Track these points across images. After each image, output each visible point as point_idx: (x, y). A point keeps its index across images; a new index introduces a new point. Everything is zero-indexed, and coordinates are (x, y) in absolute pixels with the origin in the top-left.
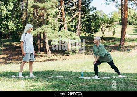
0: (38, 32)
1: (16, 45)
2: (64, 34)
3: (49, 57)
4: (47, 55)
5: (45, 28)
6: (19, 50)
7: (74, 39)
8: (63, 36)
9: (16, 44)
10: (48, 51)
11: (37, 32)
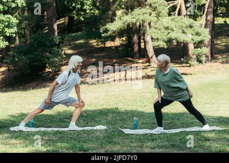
0: (126, 24)
1: (97, 45)
2: (177, 26)
3: (153, 69)
4: (149, 66)
5: (139, 15)
6: (99, 55)
7: (197, 34)
8: (175, 29)
9: (95, 44)
10: (152, 57)
11: (124, 23)
